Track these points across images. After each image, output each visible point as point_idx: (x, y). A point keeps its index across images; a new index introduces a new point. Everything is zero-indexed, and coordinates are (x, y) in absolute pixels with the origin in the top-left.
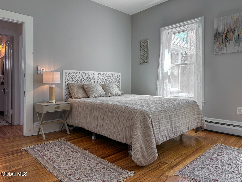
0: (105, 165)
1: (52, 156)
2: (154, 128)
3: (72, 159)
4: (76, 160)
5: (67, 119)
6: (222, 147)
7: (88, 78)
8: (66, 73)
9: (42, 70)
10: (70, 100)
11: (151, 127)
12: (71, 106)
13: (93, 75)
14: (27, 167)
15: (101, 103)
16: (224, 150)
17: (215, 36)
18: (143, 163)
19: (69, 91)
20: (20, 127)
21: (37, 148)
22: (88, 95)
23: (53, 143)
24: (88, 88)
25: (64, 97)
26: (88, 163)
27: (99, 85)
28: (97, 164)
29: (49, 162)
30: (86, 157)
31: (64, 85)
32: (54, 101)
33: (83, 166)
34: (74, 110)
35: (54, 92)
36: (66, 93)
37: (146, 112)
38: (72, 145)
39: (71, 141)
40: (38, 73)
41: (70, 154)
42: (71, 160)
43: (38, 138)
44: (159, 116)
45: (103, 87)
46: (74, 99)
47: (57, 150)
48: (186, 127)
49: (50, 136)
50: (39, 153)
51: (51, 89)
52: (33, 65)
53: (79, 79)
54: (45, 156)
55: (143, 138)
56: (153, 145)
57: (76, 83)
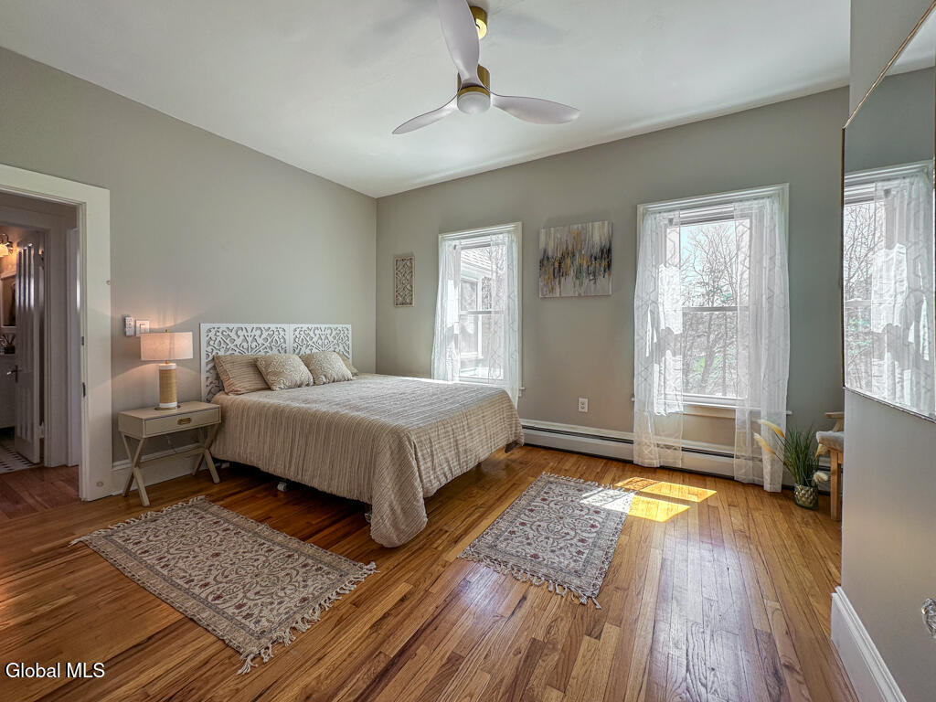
0: (309, 556)
1: (168, 552)
2: (421, 464)
3: (225, 551)
4: (235, 553)
5: (211, 445)
6: (552, 479)
7: (270, 340)
8: (210, 330)
9: (138, 325)
10: (221, 397)
11: (414, 463)
12: (223, 414)
13: (282, 333)
14: (91, 594)
15: (299, 409)
16: (553, 487)
17: (541, 262)
18: (397, 542)
19: (217, 374)
20: (70, 474)
21: (124, 533)
22: (266, 383)
23: (171, 513)
24: (267, 366)
25: (204, 391)
26: (266, 557)
27: (297, 358)
28: (289, 556)
29: (160, 570)
30: (263, 541)
31: (204, 361)
32: (174, 404)
33: (253, 566)
34: (231, 424)
35: (174, 381)
36: (210, 380)
37: (403, 431)
38: (225, 513)
39: (222, 502)
40: (128, 334)
41: (218, 539)
42: (222, 556)
43: (127, 503)
44: (432, 435)
45: (307, 361)
46: (232, 396)
47: (183, 533)
48: (485, 447)
49: (164, 493)
50: (130, 547)
51: (165, 375)
52: (109, 314)
53: (245, 344)
54: (147, 554)
55: (397, 488)
56: (418, 501)
57: (236, 353)
